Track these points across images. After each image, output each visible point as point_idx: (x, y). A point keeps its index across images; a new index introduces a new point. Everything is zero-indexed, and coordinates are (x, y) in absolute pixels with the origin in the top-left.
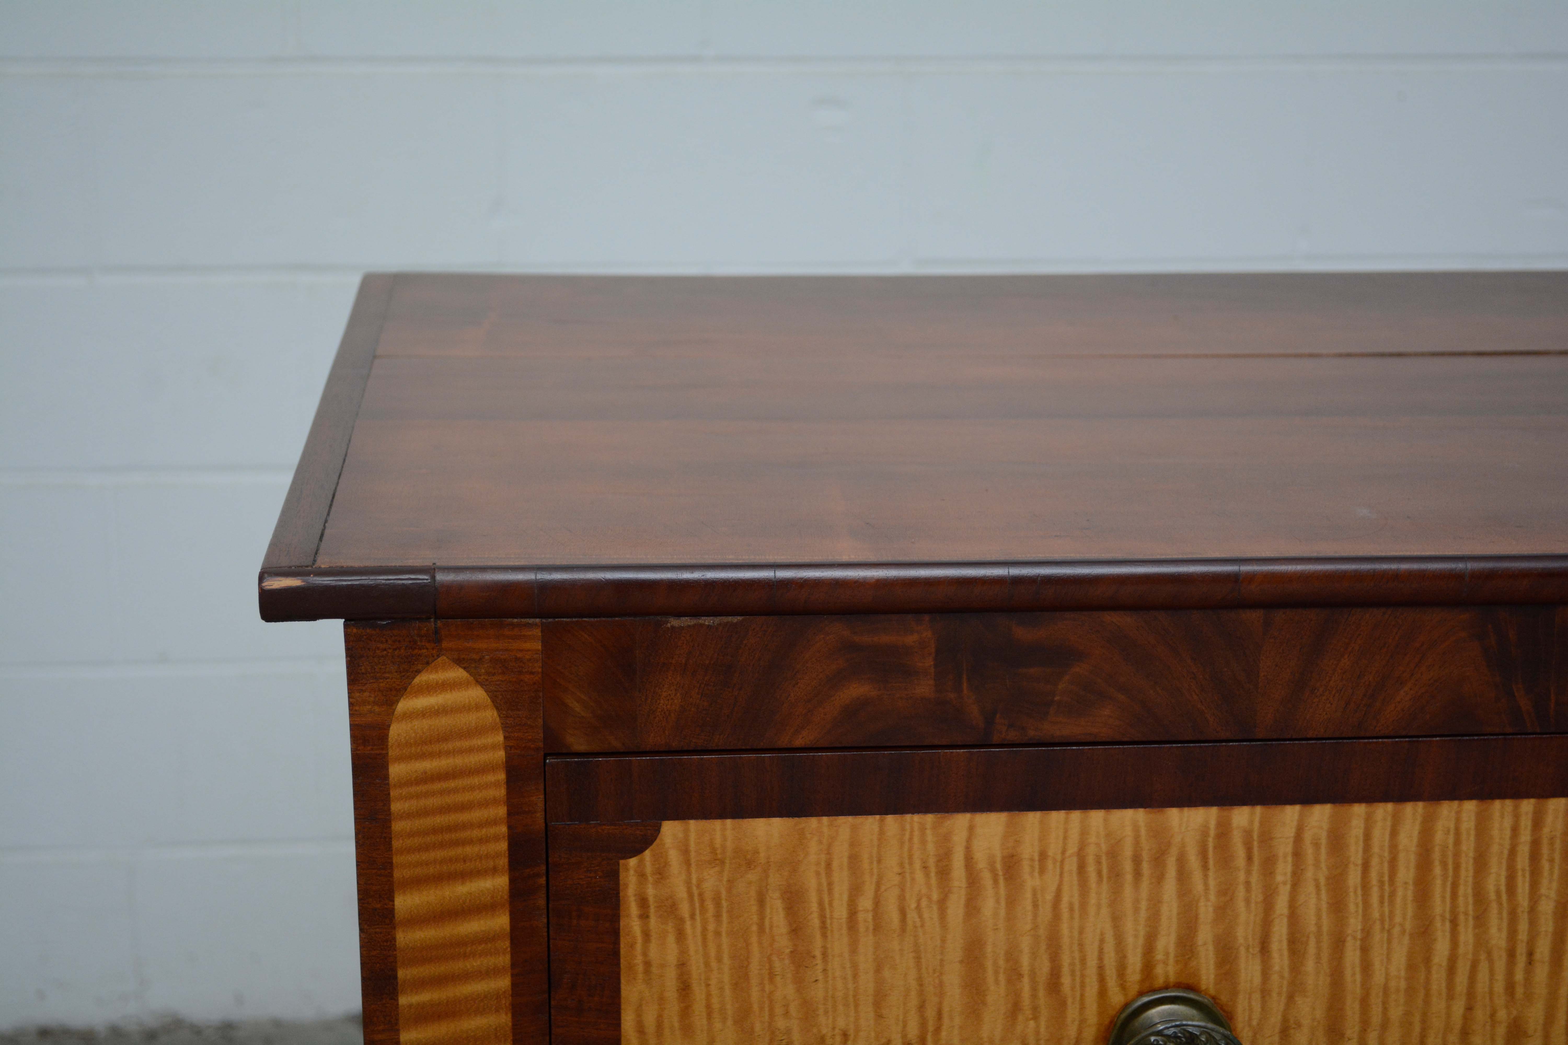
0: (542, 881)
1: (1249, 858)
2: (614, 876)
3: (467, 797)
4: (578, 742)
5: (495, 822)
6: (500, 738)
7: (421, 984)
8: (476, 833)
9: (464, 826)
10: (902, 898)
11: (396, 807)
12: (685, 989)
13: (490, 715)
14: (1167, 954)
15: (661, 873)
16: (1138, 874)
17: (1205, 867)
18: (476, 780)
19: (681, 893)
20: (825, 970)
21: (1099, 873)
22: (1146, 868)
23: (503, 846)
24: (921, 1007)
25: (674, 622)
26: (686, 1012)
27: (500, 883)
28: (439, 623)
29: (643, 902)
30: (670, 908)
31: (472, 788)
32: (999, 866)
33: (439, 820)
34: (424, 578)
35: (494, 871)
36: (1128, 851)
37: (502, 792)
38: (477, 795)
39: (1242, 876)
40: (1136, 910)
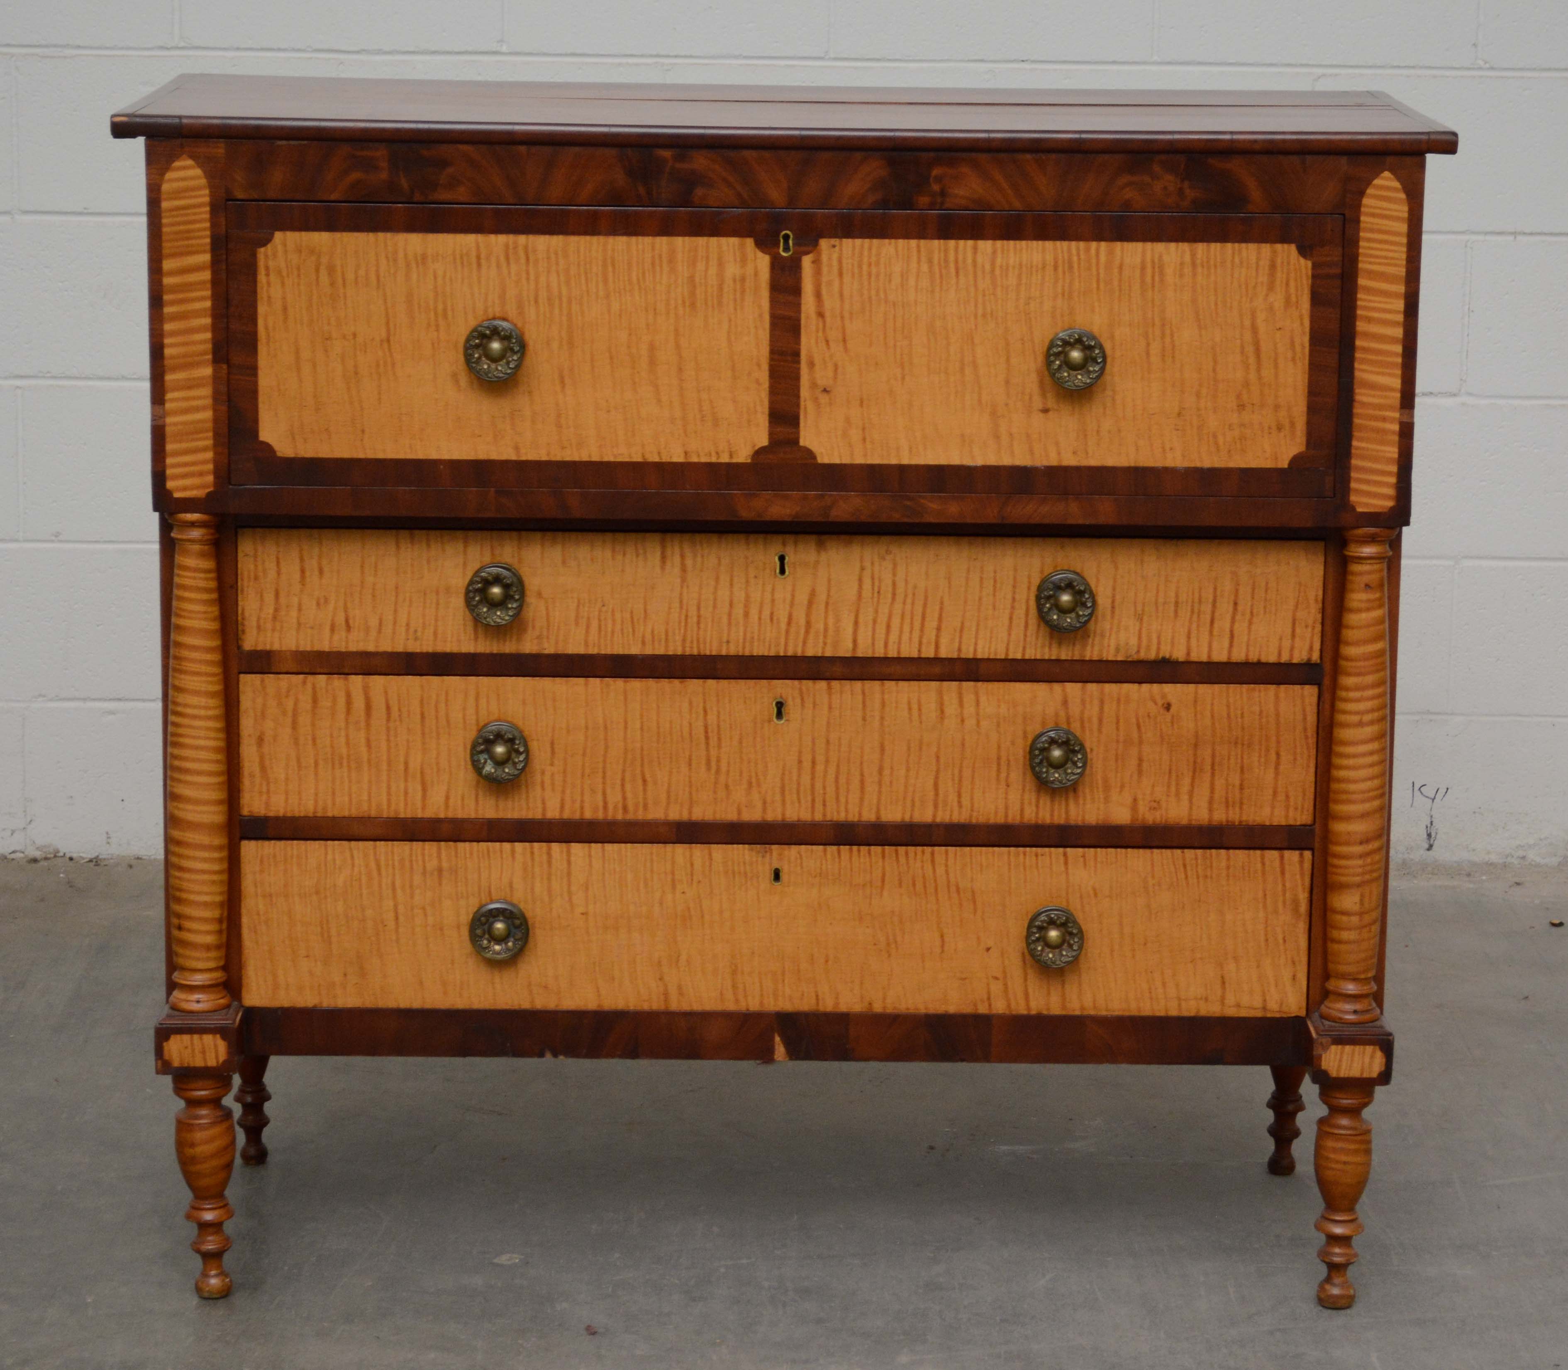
0: (224, 257)
1: (528, 259)
2: (254, 256)
3: (193, 218)
4: (240, 195)
5: (204, 229)
6: (207, 192)
7: (173, 303)
8: (197, 234)
9: (193, 231)
10: (377, 271)
11: (164, 221)
12: (285, 309)
13: (203, 181)
14: (494, 302)
15: (275, 255)
16: (479, 265)
17: (508, 263)
18: (197, 210)
19: (283, 265)
20: (345, 303)
21: (462, 263)
22: (483, 262)
23: (208, 240)
24: (388, 323)
25: (280, 143)
26: (286, 319)
27: (207, 257)
28: (184, 140)
29: (267, 268)
30: (279, 272)
31: (195, 214)
32: (419, 258)
33: (182, 228)
34: (177, 120)
35: (204, 252)
36: (474, 254)
37: (207, 216)
38: (197, 217)
39: (524, 268)
40: (479, 282)
